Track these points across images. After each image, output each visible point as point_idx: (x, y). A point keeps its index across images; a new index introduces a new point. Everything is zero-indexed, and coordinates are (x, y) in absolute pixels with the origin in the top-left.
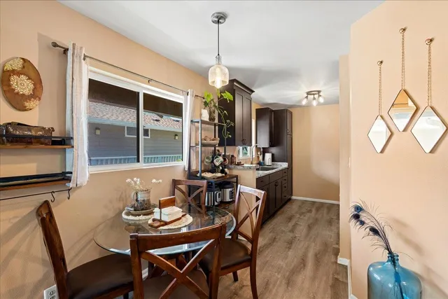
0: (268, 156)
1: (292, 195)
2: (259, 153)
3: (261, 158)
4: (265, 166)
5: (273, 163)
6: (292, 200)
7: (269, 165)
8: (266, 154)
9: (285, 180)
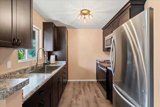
0: (53, 57)
4: (50, 65)
5: (56, 61)
6: (68, 82)
7: (53, 64)
8: (51, 56)
9: (65, 73)
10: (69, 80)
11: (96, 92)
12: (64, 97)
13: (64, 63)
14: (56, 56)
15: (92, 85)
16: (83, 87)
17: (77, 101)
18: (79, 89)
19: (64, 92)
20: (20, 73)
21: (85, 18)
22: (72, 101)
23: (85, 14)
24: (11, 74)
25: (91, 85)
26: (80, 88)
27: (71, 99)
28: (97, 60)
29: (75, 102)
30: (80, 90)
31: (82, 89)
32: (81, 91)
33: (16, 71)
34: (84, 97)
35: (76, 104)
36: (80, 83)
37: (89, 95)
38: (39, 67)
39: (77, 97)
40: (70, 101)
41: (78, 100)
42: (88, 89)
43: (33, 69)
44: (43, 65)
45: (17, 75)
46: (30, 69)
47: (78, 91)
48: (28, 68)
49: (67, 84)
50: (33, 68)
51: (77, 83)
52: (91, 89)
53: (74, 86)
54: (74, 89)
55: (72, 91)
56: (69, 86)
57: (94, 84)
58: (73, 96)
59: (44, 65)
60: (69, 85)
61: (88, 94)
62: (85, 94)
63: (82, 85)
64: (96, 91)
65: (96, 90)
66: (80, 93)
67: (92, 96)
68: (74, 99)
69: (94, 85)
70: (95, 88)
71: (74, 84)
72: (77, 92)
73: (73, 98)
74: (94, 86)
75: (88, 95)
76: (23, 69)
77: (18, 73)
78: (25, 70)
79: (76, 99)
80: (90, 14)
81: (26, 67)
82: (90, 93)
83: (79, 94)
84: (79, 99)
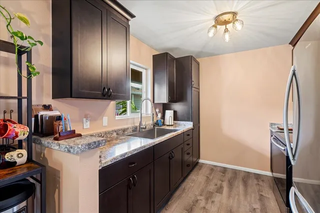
0: (169, 114)
1: (199, 157)
2: (157, 110)
3: (160, 115)
4: (163, 127)
5: (175, 122)
6: (199, 164)
7: (169, 125)
8: (167, 111)
9: (188, 144)
10: (201, 161)
11: (260, 200)
12: (184, 189)
13: (189, 125)
14: (175, 112)
15: (255, 182)
16: (229, 181)
17: (207, 203)
18: (219, 182)
19: (187, 180)
20: (117, 134)
21: (226, 30)
22: (197, 201)
23: (226, 23)
24: (106, 133)
25: (252, 182)
26: (222, 181)
27: (196, 196)
28: (272, 124)
29: (202, 203)
30: (221, 184)
31: (225, 185)
32: (221, 187)
33: (113, 131)
34: (225, 201)
35: (204, 208)
36: (225, 170)
37: (238, 200)
38: (143, 128)
39: (209, 197)
40: (193, 199)
41: (210, 201)
42: (241, 187)
43: (136, 131)
44: (152, 127)
45: (113, 136)
46: (131, 130)
47: (216, 185)
48: (128, 128)
49: (197, 167)
50: (135, 129)
51: (219, 169)
52: (249, 190)
53: (210, 174)
54: (208, 180)
55: (203, 183)
56: (200, 172)
57: (263, 181)
58: (202, 191)
59: (154, 126)
60: (200, 169)
61: (237, 197)
62: (229, 196)
63: (229, 175)
64: (261, 198)
65: (262, 195)
66: (220, 190)
67: (248, 205)
68: (202, 198)
69: (261, 183)
70: (259, 191)
71: (212, 170)
72: (212, 188)
73: (201, 195)
74: (261, 186)
75: (236, 200)
76: (122, 129)
77: (115, 134)
78: (124, 130)
79: (207, 199)
80: (237, 20)
81: (126, 127)
82: (242, 198)
83: (217, 192)
84: (213, 202)
